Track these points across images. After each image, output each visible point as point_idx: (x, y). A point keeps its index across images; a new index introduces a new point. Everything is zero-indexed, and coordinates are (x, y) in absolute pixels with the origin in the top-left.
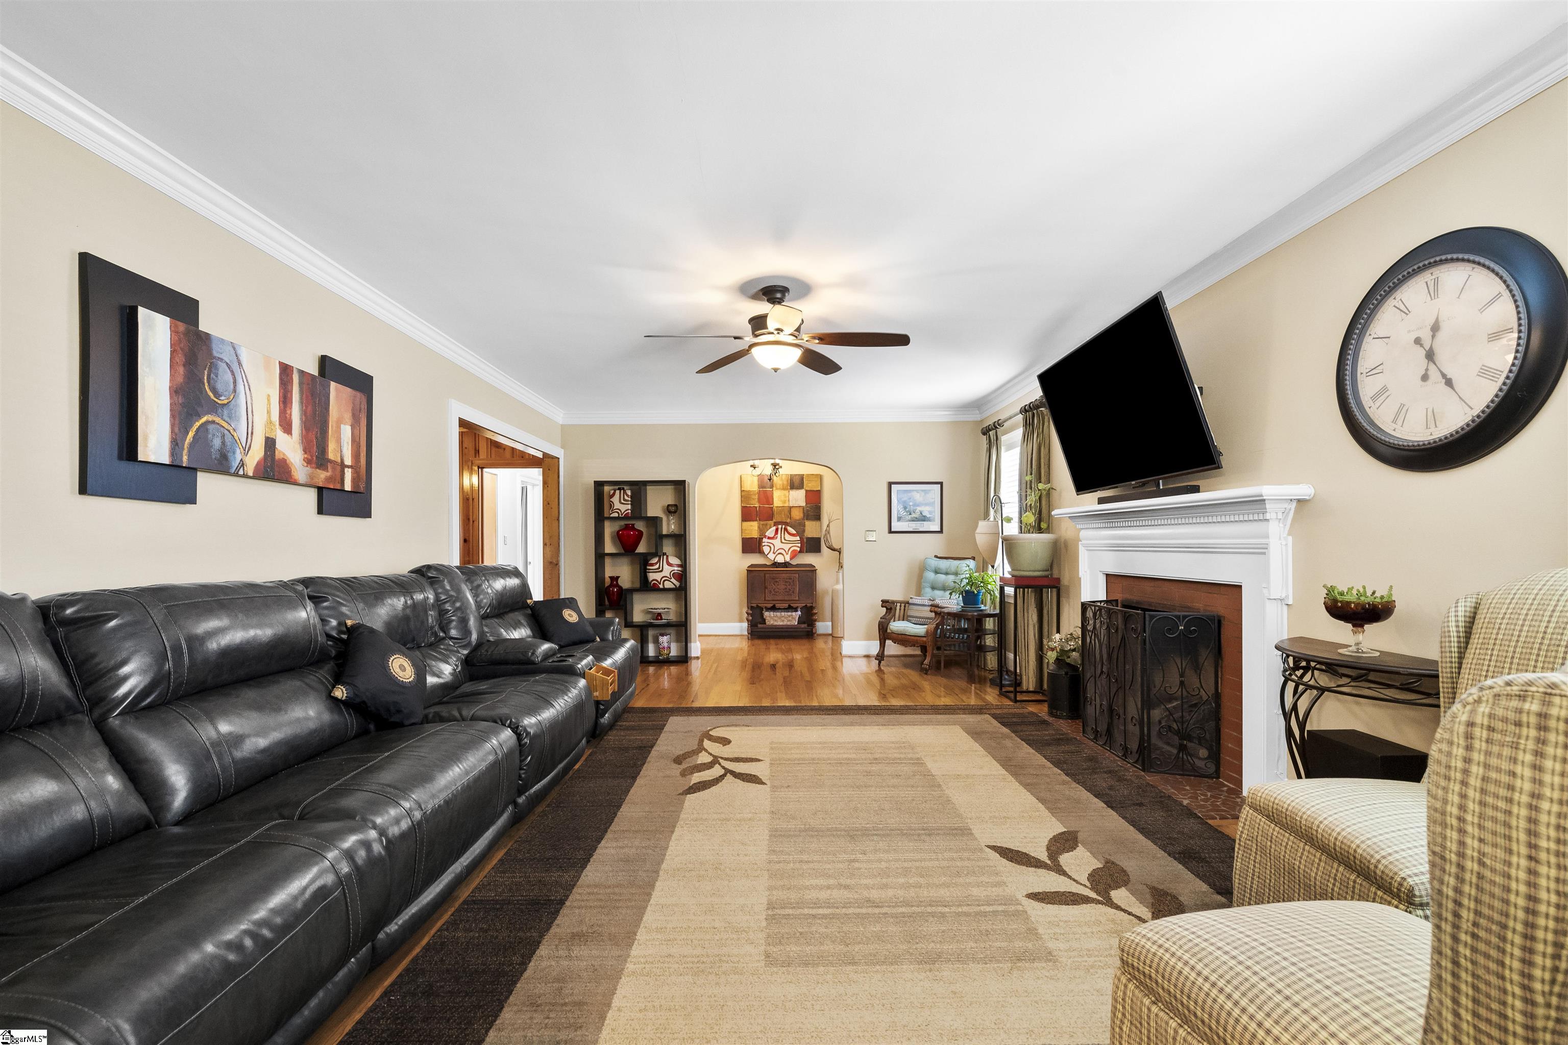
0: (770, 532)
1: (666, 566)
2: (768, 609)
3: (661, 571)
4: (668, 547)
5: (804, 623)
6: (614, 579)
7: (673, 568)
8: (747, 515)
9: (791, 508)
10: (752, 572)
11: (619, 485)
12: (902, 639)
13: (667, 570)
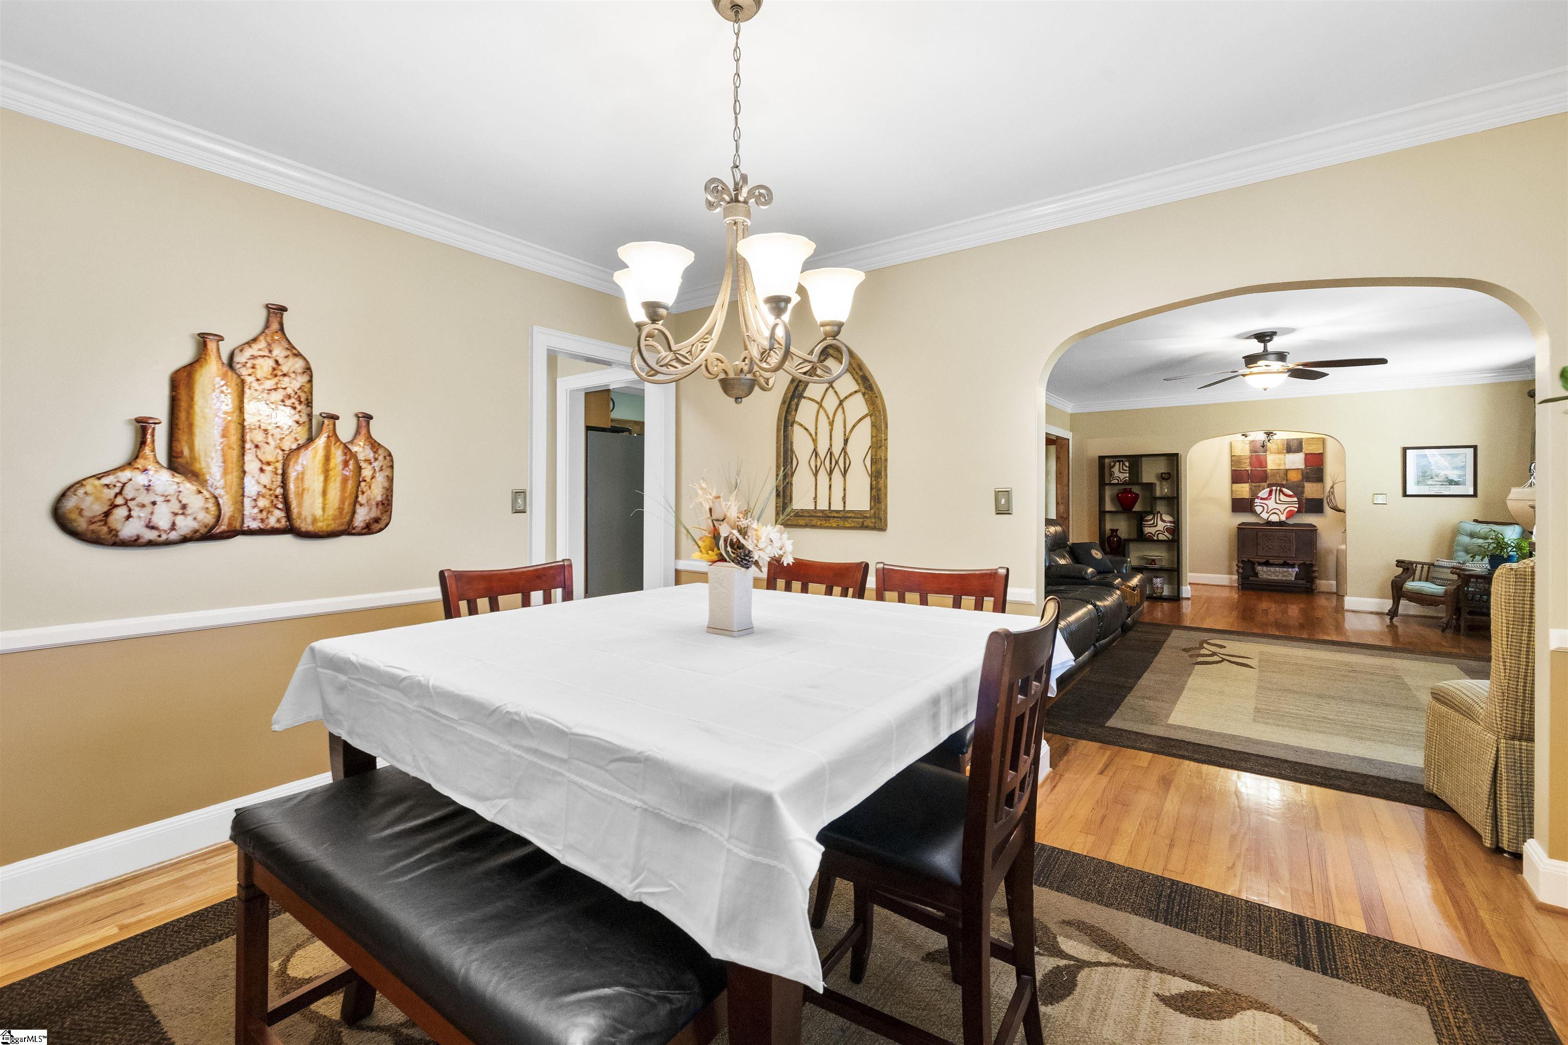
0: (1264, 493)
1: (1160, 523)
2: (1260, 564)
3: (1156, 526)
4: (1161, 507)
5: (1302, 579)
6: (1114, 531)
7: (1166, 524)
8: (1237, 477)
9: (1287, 470)
10: (1242, 529)
11: (1118, 459)
12: (1419, 598)
13: (1161, 526)
